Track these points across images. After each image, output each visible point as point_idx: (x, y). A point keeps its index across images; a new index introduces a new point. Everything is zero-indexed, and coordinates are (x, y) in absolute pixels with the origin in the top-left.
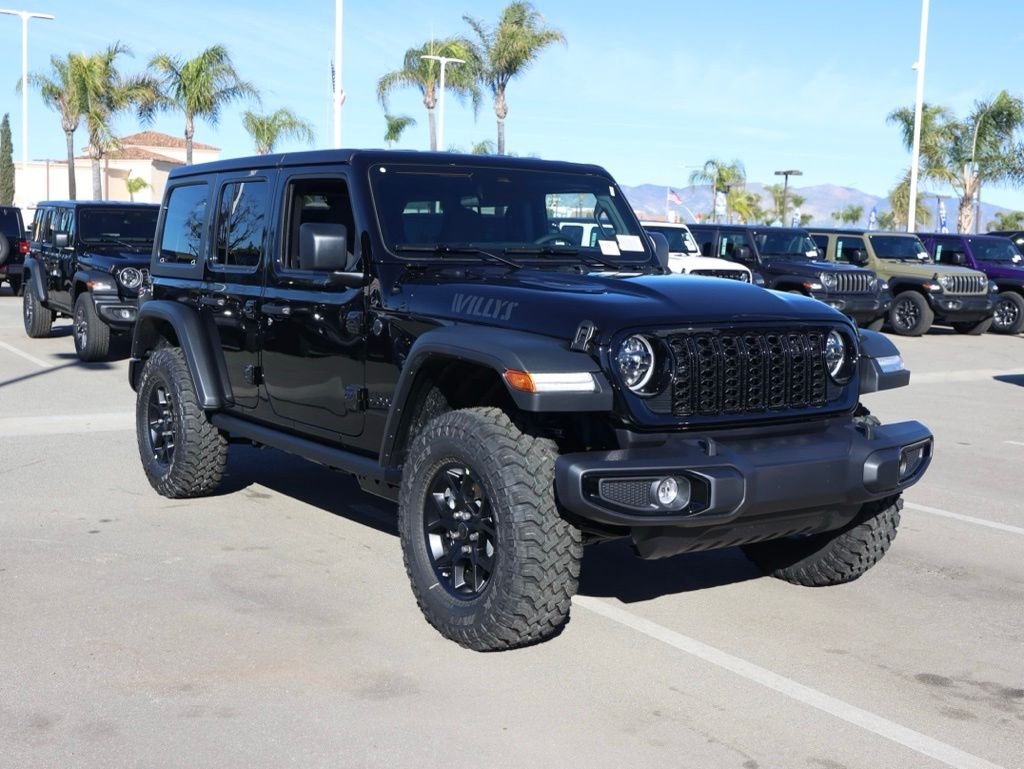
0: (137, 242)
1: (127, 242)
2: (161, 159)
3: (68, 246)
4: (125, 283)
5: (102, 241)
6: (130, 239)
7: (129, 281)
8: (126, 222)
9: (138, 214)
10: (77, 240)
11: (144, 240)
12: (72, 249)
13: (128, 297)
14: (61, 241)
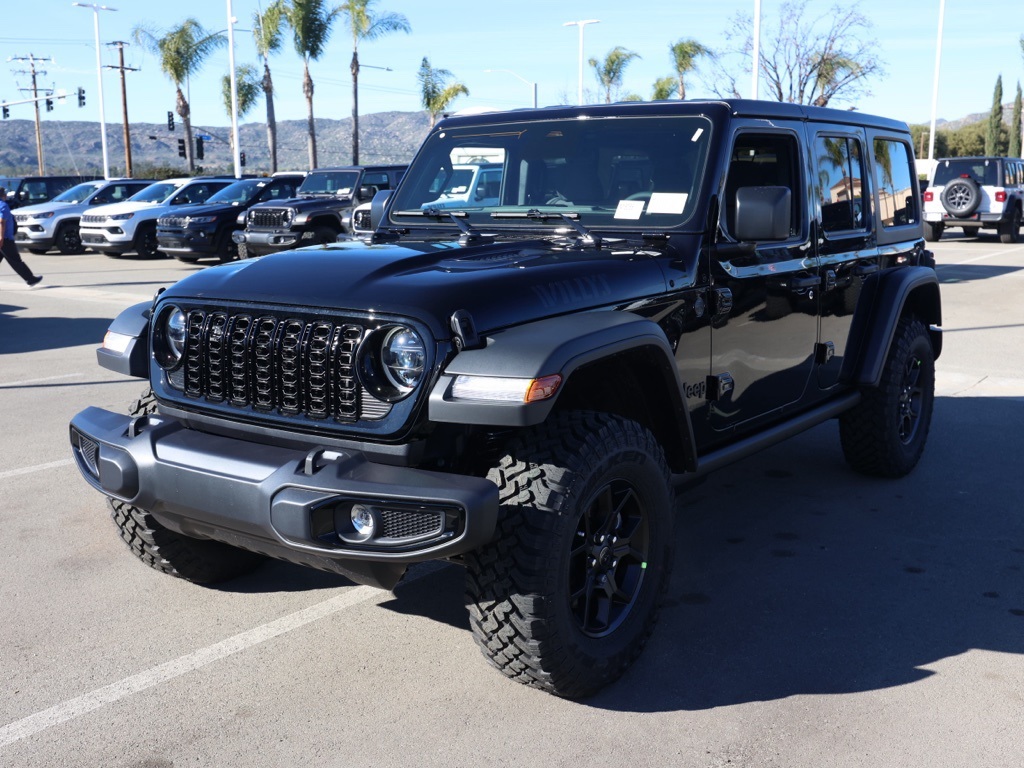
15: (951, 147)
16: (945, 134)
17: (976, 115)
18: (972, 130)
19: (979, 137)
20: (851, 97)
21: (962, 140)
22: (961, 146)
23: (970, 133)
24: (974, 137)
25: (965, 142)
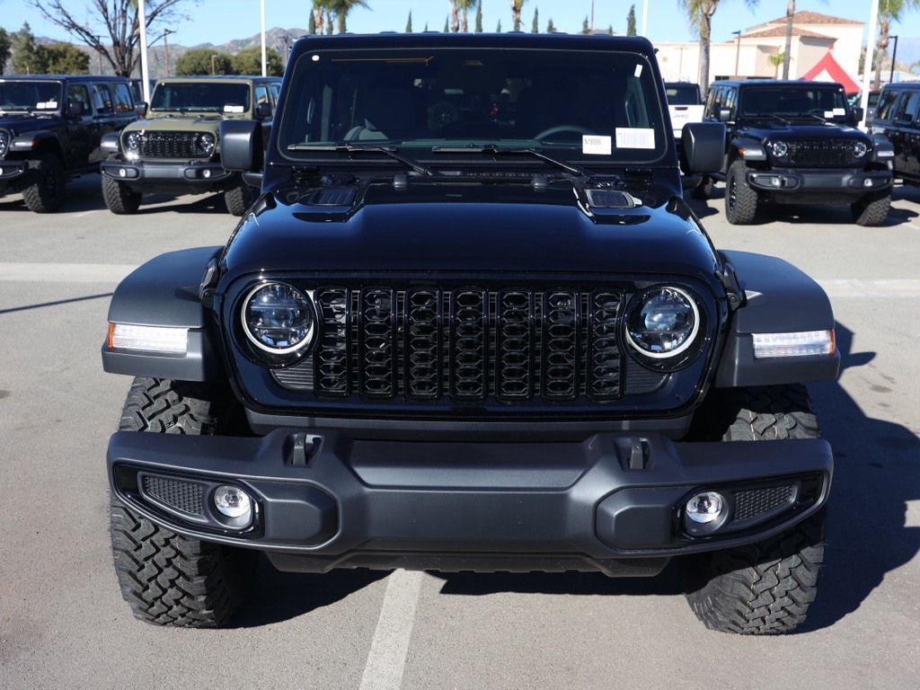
0: (789, 116)
1: (782, 117)
2: (808, 35)
3: (729, 120)
4: (774, 153)
5: (759, 116)
6: (784, 114)
7: (777, 153)
8: (782, 98)
9: (794, 91)
10: (738, 115)
11: (796, 114)
12: (733, 123)
13: (776, 166)
14: (725, 116)
15: (235, 69)
16: (229, 58)
17: (237, 41)
18: (249, 54)
19: (256, 61)
20: (171, 20)
21: (242, 63)
22: (242, 68)
23: (249, 57)
24: (252, 60)
25: (246, 65)
